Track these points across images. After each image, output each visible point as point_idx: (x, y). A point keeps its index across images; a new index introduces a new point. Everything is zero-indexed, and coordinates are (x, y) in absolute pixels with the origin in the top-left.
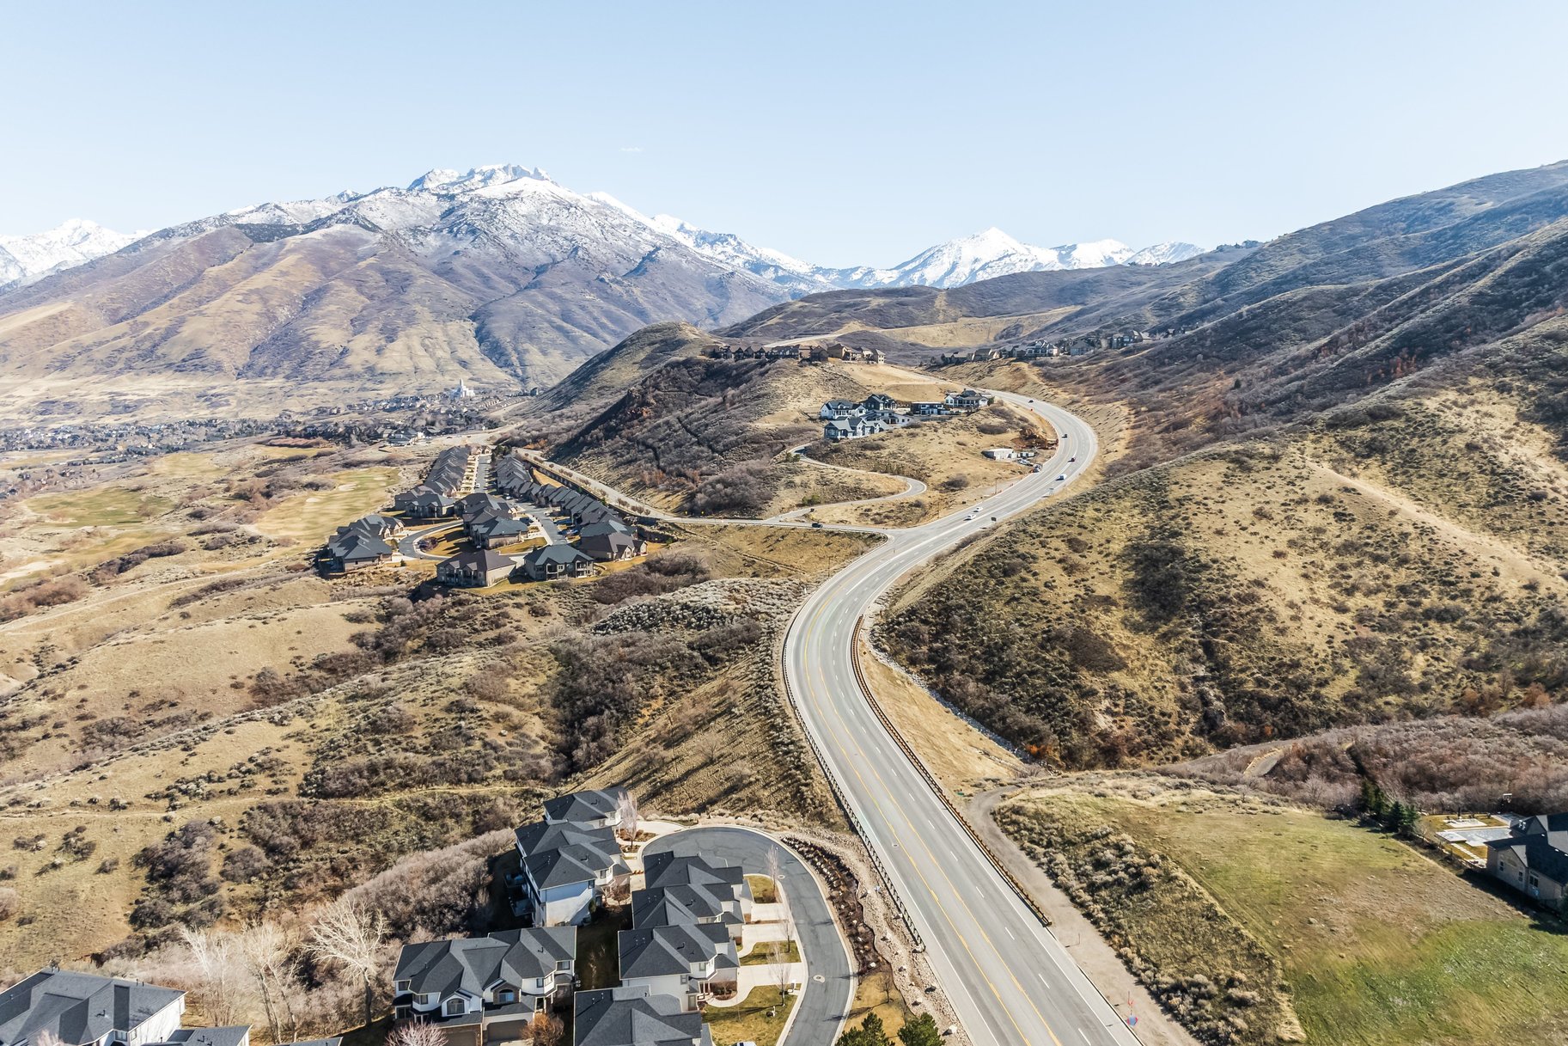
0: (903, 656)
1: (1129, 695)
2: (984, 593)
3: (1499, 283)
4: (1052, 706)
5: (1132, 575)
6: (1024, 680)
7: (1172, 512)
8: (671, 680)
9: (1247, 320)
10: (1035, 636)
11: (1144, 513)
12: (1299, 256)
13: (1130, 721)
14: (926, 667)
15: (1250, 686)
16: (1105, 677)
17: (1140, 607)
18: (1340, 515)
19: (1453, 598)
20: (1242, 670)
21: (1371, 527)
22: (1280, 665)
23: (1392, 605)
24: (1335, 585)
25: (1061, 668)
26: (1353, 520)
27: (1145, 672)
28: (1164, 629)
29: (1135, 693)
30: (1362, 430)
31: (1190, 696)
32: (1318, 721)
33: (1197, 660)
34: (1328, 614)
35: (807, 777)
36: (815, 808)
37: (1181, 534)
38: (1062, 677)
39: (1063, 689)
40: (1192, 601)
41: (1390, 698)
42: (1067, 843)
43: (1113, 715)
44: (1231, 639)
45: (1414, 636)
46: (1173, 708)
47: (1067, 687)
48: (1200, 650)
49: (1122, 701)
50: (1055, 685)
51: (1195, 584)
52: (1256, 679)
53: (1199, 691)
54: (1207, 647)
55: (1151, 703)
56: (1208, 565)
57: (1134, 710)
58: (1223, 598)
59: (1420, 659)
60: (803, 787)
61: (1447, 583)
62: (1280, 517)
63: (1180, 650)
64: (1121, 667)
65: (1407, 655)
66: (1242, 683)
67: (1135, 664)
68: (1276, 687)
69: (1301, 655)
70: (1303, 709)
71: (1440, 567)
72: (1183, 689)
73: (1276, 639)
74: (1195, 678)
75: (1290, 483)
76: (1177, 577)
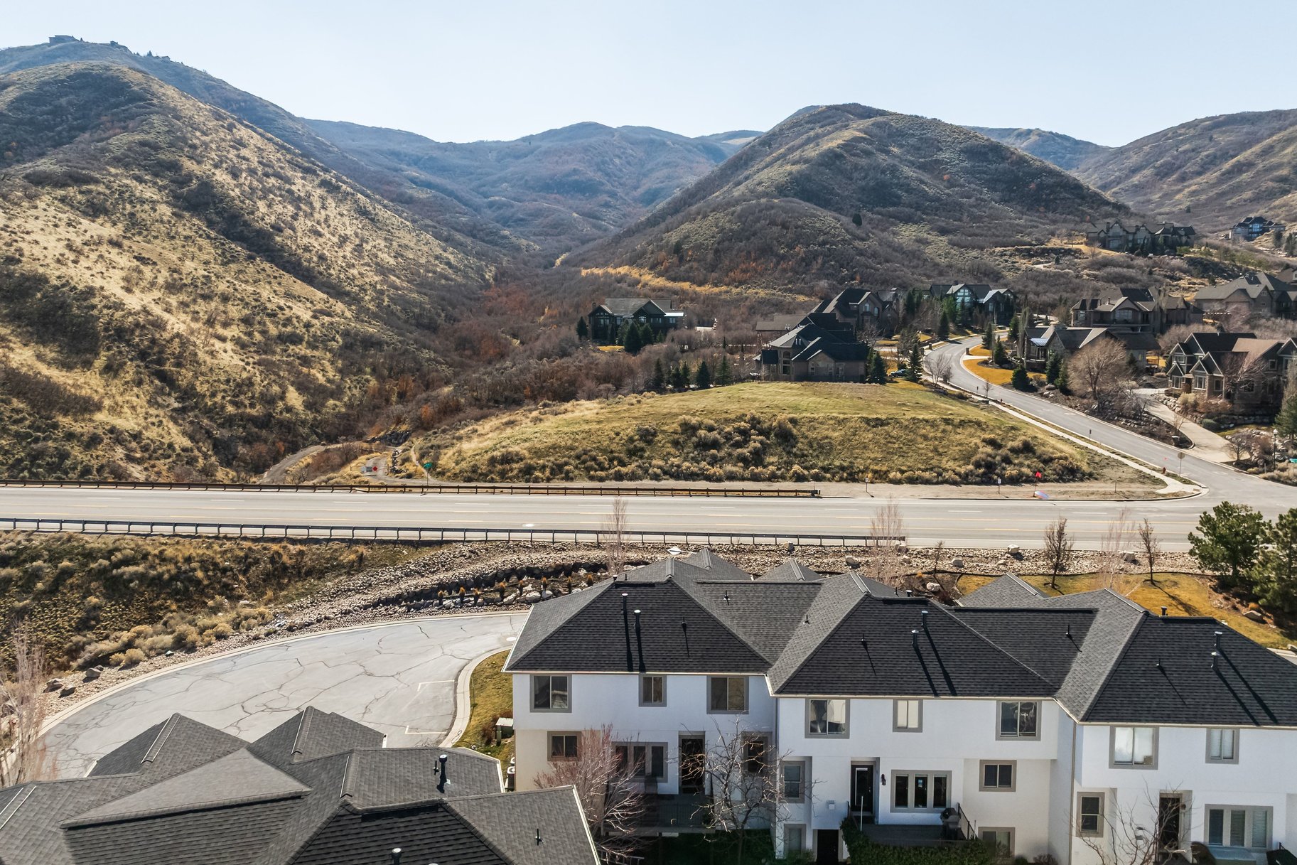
17: (44, 344)
18: (139, 258)
19: (285, 325)
20: (213, 395)
21: (175, 271)
22: (239, 385)
23: (250, 334)
24: (195, 319)
25: (23, 419)
26: (155, 263)
27: (126, 410)
28: (100, 363)
29: (140, 433)
30: (71, 191)
31: (189, 428)
32: (306, 430)
33: (160, 392)
34: (218, 345)
35: (90, 555)
36: (245, 572)
37: (19, 261)
38: (38, 429)
39: (50, 443)
40: (106, 330)
41: (331, 402)
42: (634, 453)
43: (139, 461)
44: (179, 365)
45: (289, 356)
46: (187, 443)
47: (55, 440)
48: (157, 382)
49: (134, 445)
50: (37, 440)
51: (95, 312)
52: (231, 402)
53: (191, 423)
54: (163, 376)
55: (166, 441)
56: (90, 292)
57: (155, 451)
58: (137, 325)
59: (313, 371)
60: (123, 569)
61: (268, 315)
62: (93, 256)
63: (139, 383)
64: (99, 407)
65: (305, 370)
66: (223, 407)
67: (107, 402)
68: (252, 406)
69: (245, 375)
70: (289, 421)
71: (254, 303)
72: (176, 422)
73: (216, 362)
74: (174, 410)
75: (69, 225)
76: (63, 306)
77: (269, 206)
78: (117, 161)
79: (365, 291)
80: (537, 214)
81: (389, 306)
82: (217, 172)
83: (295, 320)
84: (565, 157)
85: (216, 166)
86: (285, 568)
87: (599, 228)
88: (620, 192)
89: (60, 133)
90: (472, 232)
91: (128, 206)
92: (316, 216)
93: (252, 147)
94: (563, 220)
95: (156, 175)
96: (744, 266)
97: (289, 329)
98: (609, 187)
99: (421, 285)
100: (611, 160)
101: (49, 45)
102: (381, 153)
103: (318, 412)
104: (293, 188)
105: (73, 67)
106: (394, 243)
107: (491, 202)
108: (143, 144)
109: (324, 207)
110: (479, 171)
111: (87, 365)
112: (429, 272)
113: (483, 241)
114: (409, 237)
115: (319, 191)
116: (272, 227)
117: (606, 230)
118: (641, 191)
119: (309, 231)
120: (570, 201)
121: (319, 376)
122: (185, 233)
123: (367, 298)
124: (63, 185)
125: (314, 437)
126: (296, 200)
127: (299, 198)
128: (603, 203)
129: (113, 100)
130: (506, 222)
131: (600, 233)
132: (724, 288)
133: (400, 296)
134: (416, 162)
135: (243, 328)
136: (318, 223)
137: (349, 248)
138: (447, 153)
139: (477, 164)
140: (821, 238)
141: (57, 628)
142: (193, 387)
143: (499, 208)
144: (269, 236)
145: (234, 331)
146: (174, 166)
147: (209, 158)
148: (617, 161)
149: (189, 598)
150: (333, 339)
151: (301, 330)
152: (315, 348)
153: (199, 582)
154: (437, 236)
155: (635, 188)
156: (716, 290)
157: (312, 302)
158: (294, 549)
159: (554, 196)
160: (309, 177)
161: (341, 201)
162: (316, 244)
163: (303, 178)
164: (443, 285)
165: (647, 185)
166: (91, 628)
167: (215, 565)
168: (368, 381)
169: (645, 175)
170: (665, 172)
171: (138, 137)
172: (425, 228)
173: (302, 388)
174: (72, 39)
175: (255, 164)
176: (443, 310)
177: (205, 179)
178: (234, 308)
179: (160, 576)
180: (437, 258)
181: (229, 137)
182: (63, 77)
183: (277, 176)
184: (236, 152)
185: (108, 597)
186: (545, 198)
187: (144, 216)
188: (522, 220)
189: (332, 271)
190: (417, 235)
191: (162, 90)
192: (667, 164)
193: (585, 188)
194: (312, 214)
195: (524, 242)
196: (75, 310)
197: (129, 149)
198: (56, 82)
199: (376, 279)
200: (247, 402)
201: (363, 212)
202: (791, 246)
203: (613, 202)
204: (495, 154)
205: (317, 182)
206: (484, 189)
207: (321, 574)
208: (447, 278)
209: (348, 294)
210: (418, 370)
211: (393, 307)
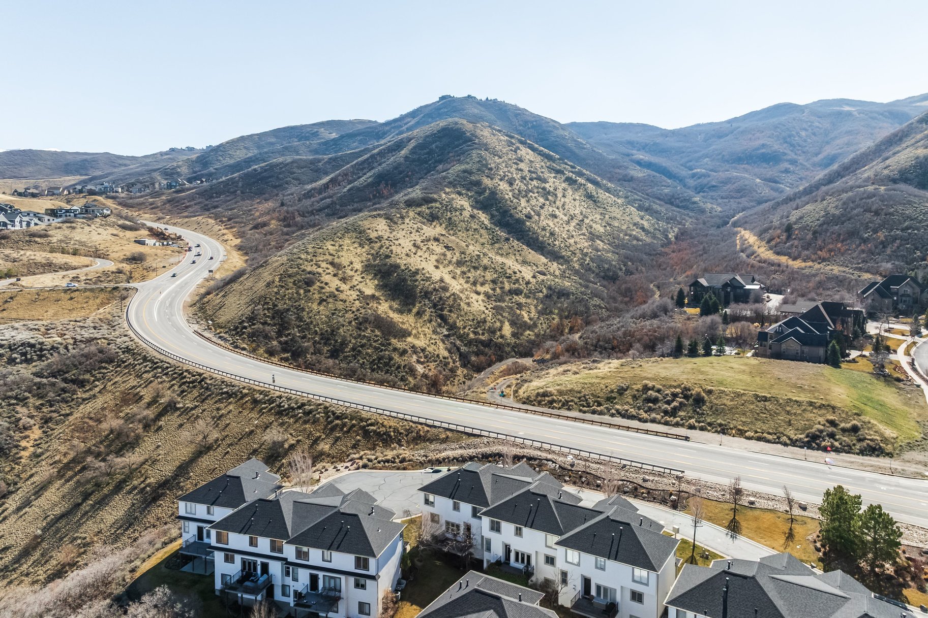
0: (261, 351)
1: (423, 350)
2: (300, 299)
3: (413, 151)
4: (386, 364)
5: (376, 282)
6: (359, 351)
7: (378, 244)
8: (38, 408)
9: (261, 173)
10: (350, 322)
11: (361, 245)
12: (245, 151)
13: (432, 365)
14: (283, 356)
15: (472, 336)
16: (405, 341)
17: (394, 300)
18: (447, 247)
19: (514, 284)
20: (464, 328)
21: (463, 253)
22: (478, 322)
23: (494, 290)
24: (467, 282)
25: (379, 340)
26: (454, 249)
27: (422, 335)
28: (415, 310)
29: (425, 348)
30: (424, 208)
31: (449, 346)
32: (509, 349)
33: (440, 326)
34: (475, 296)
35: (362, 420)
36: (407, 436)
37: (390, 257)
38: (383, 345)
39: (387, 353)
40: (421, 292)
41: (528, 332)
42: (609, 399)
43: (422, 363)
44: (450, 311)
45: (512, 303)
46: (446, 354)
47: (389, 351)
48: (439, 320)
49: (422, 354)
50: (382, 351)
51: (417, 283)
52: (473, 331)
53: (451, 343)
54: (442, 317)
55: (436, 353)
56: (416, 272)
57: (430, 358)
58: (435, 289)
59: (523, 313)
60: (370, 427)
61: (507, 277)
62: (424, 248)
63: (430, 321)
64: (410, 334)
65: (518, 312)
66: (468, 334)
67: (414, 332)
68: (483, 334)
69: (483, 316)
70: (501, 344)
71: (500, 270)
72: (444, 343)
73: (469, 309)
74: (445, 336)
75: (417, 231)
76: (405, 280)
77: (528, 201)
78: (452, 184)
79: (575, 254)
80: (726, 182)
81: (588, 264)
82: (501, 183)
83: (521, 280)
84: (758, 135)
85: (501, 180)
86: (420, 436)
87: (776, 190)
88: (801, 159)
89: (430, 164)
90: (670, 201)
91: (449, 214)
92: (558, 203)
93: (527, 160)
94: (746, 186)
95: (468, 190)
96: (831, 246)
97: (517, 285)
98: (792, 156)
99: (617, 247)
100: (798, 133)
101: (438, 102)
102: (621, 143)
103: (518, 338)
104: (547, 186)
105: (441, 124)
106: (607, 216)
107: (694, 173)
108: (465, 171)
109: (564, 196)
110: (689, 150)
111: (410, 311)
112: (626, 235)
113: (678, 206)
114: (618, 210)
115: (564, 185)
116: (526, 216)
117: (782, 192)
118: (821, 156)
119: (550, 215)
120: (756, 170)
121: (526, 315)
122: (475, 227)
123: (575, 259)
124: (420, 205)
125: (513, 353)
126: (546, 193)
127: (549, 193)
128: (783, 169)
129: (456, 143)
130: (700, 189)
131: (775, 194)
132: (810, 264)
133: (599, 256)
134: (644, 147)
135: (491, 286)
136: (558, 208)
137: (573, 223)
138: (667, 139)
139: (687, 145)
140: (907, 224)
141: (347, 446)
142: (455, 323)
143: (699, 178)
144: (523, 222)
145: (487, 288)
146: (478, 183)
147: (498, 175)
148: (803, 133)
149: (387, 443)
150: (541, 291)
151: (523, 286)
152: (528, 297)
153: (391, 437)
154: (640, 208)
155: (817, 154)
156: (803, 265)
157: (537, 266)
158: (426, 428)
159: (744, 166)
160: (559, 176)
161: (576, 190)
162: (551, 224)
163: (555, 177)
164: (634, 246)
165: (828, 151)
166: (356, 448)
167: (398, 431)
168: (553, 319)
169: (828, 143)
170: (845, 139)
171: (463, 167)
172: (631, 203)
173: (513, 323)
174: (450, 96)
175: (526, 173)
176: (624, 266)
177: (493, 190)
178: (489, 274)
179: (380, 432)
180: (635, 224)
181: (514, 157)
182: (435, 132)
183: (539, 179)
184: (516, 166)
185: (363, 437)
186: (735, 168)
187: (456, 218)
188: (714, 186)
189: (557, 243)
190: (624, 209)
191: (482, 133)
192: (849, 133)
193: (771, 158)
194: (555, 202)
195: (709, 206)
196: (409, 282)
197: (457, 176)
198: (432, 135)
199: (586, 244)
200: (481, 332)
201: (589, 196)
202: (875, 231)
203: (792, 168)
204: (703, 136)
205: (563, 178)
206: (691, 164)
207: (431, 441)
208: (638, 240)
209: (563, 257)
210: (586, 312)
211: (591, 264)
